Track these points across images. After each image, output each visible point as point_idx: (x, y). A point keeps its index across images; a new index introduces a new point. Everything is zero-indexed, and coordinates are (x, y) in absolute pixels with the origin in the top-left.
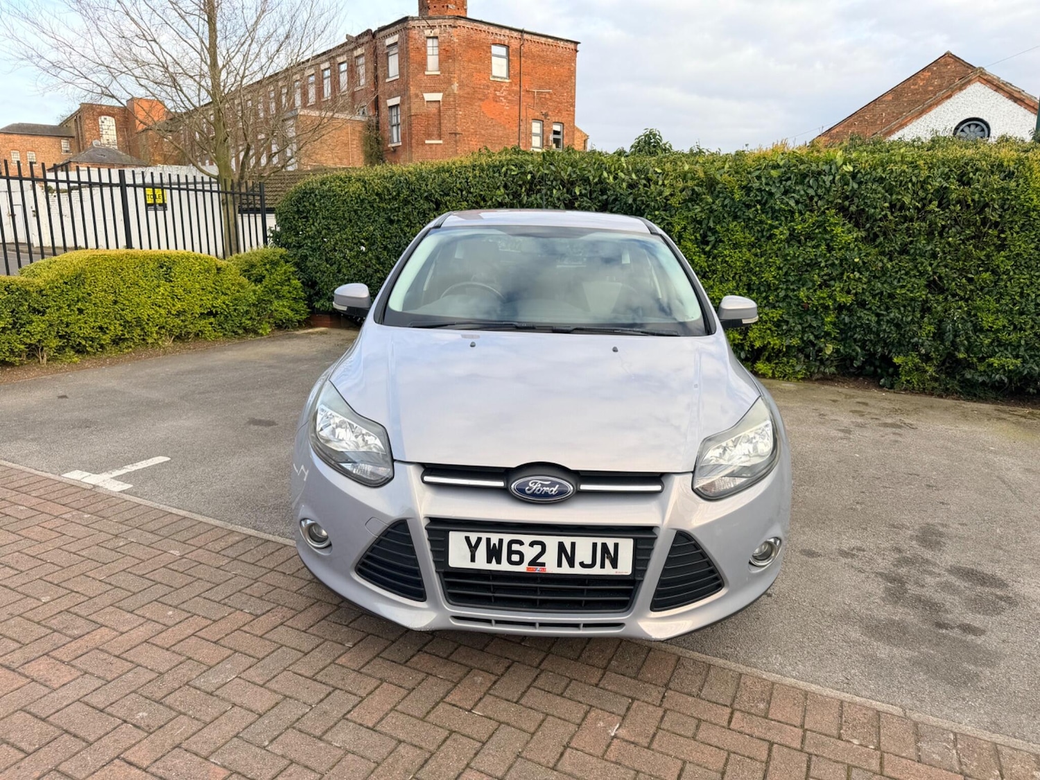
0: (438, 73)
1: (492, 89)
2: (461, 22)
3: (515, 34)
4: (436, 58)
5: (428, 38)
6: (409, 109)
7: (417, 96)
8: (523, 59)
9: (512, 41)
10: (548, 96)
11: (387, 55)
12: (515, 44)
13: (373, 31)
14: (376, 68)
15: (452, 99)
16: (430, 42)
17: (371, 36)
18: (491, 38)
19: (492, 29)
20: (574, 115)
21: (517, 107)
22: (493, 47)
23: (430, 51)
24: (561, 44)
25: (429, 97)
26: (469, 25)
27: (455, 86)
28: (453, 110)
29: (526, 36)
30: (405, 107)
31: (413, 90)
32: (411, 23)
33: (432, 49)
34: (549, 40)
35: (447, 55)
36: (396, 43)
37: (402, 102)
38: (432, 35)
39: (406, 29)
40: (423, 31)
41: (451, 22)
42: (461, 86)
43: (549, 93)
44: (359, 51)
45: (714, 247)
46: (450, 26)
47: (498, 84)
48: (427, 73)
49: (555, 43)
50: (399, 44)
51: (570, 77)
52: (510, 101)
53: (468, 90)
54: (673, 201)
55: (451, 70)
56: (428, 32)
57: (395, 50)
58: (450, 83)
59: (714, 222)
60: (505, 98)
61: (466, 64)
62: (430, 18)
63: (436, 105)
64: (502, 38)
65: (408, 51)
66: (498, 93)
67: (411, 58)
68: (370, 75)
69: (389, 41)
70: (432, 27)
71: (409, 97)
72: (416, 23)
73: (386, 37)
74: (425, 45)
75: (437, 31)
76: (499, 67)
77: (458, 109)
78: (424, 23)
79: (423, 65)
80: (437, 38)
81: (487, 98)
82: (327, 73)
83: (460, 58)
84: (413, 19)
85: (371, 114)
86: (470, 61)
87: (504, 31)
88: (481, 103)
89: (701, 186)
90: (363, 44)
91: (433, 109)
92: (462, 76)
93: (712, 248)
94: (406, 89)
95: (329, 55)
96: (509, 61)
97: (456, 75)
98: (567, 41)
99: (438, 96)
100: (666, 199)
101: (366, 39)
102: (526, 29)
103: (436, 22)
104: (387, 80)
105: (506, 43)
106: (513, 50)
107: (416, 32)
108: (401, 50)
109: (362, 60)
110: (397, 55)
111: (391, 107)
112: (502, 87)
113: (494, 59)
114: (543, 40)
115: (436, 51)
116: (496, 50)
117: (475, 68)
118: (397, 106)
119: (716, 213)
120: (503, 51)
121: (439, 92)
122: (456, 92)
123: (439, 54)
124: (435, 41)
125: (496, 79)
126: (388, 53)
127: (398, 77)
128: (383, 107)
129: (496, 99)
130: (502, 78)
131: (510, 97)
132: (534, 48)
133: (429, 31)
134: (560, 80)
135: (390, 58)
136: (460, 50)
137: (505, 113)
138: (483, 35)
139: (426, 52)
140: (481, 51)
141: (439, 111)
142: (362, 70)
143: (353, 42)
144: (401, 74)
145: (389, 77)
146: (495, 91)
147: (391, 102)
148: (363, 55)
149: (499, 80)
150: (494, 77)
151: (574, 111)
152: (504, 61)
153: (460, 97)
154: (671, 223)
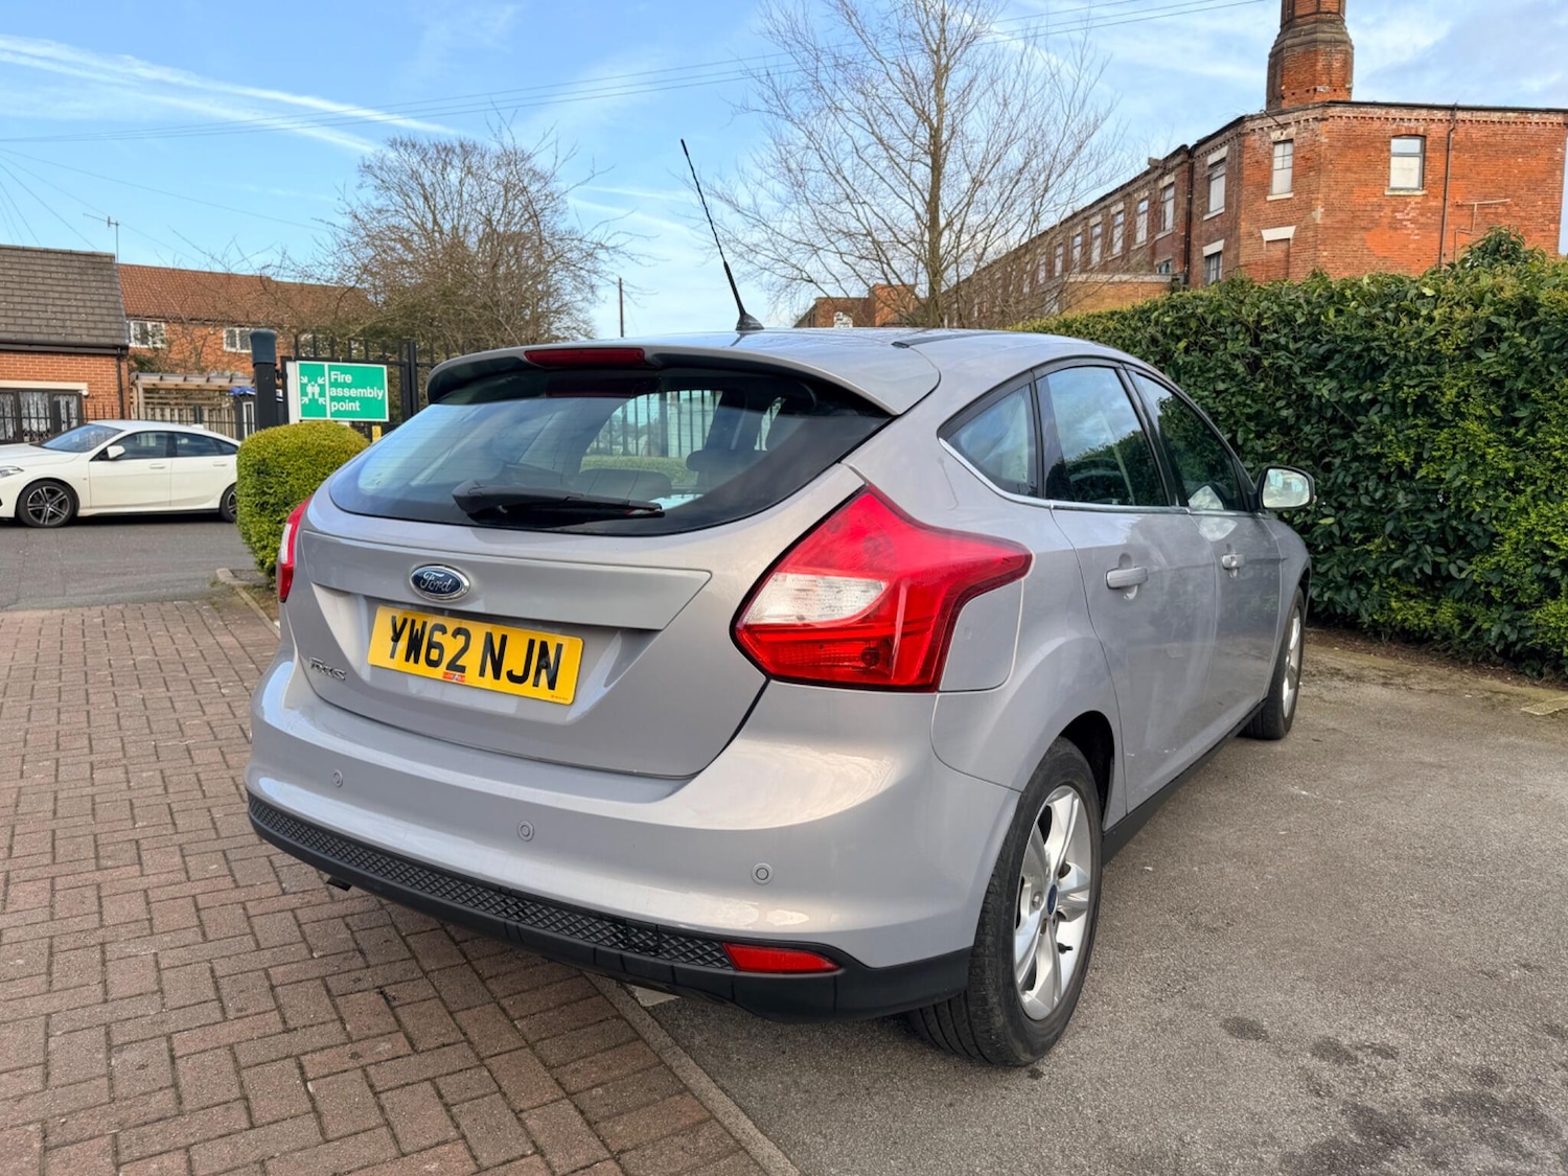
0: (1290, 195)
1: (1388, 211)
2: (1336, 111)
3: (1439, 115)
4: (1288, 173)
5: (1276, 143)
6: (1237, 257)
7: (1251, 235)
8: (1452, 154)
9: (1433, 126)
10: (1501, 210)
11: (1209, 179)
12: (1437, 131)
13: (1190, 146)
14: (1190, 202)
15: (1310, 234)
16: (1279, 150)
17: (1187, 156)
18: (1391, 127)
19: (1393, 112)
20: (1557, 237)
21: (1436, 235)
22: (1394, 142)
23: (1278, 163)
24: (1535, 118)
25: (1269, 234)
26: (1350, 112)
27: (1318, 214)
28: (1312, 251)
29: (1460, 115)
30: (1231, 255)
31: (1244, 227)
32: (1249, 125)
33: (1282, 159)
34: (1510, 114)
35: (1306, 166)
36: (1223, 160)
37: (1227, 247)
38: (1283, 138)
39: (1240, 135)
40: (1268, 135)
41: (1318, 113)
42: (1328, 212)
43: (1503, 204)
44: (1168, 180)
45: (1532, 431)
46: (1315, 119)
47: (1401, 200)
48: (1269, 198)
49: (1521, 117)
50: (1228, 159)
51: (1551, 173)
52: (1422, 226)
53: (1341, 216)
54: (1446, 347)
55: (1312, 188)
56: (1276, 135)
57: (1221, 170)
58: (1310, 208)
59: (1527, 382)
60: (1412, 221)
61: (1340, 175)
62: (1281, 113)
63: (1283, 246)
64: (1413, 124)
65: (1240, 169)
66: (1399, 216)
67: (1247, 176)
68: (1181, 212)
69: (1212, 158)
70: (1284, 126)
71: (1238, 239)
72: (1257, 124)
73: (1208, 153)
74: (1270, 155)
75: (1292, 131)
76: (1404, 172)
77: (1320, 247)
78: (1270, 122)
79: (1265, 186)
80: (1290, 141)
81: (1378, 225)
82: (1120, 219)
83: (1330, 167)
84: (1252, 118)
85: (1177, 270)
86: (1348, 169)
87: (1415, 113)
88: (1364, 234)
89: (1506, 315)
90: (1173, 169)
91: (1278, 252)
92: (1333, 195)
93: (1526, 434)
94: (1235, 226)
95: (1125, 191)
96: (1424, 159)
97: (1320, 196)
98: (1548, 111)
99: (1288, 232)
100: (1432, 341)
101: (1178, 160)
102: (1461, 103)
103: (1291, 118)
104: (1206, 217)
105: (1421, 131)
106: (1433, 142)
107: (1256, 137)
108: (1230, 169)
109: (1170, 193)
110: (1223, 178)
111: (1209, 258)
112: (1407, 204)
113: (1394, 161)
114: (1496, 116)
115: (1289, 162)
116: (1397, 145)
117: (1358, 180)
118: (1218, 254)
119: (1531, 365)
120: (1414, 145)
121: (1290, 224)
122: (1319, 221)
123: (1293, 167)
124: (1289, 146)
125: (1397, 193)
126: (1209, 176)
127: (1223, 210)
128: (1196, 258)
129: (1395, 225)
130: (1407, 189)
131: (1422, 220)
132: (1477, 134)
133: (1279, 132)
134: (1529, 180)
135: (1213, 184)
136: (1330, 154)
137: (1412, 246)
138: (1376, 124)
139: (1271, 165)
140: (1371, 151)
141: (1288, 255)
142: (1169, 208)
143: (1158, 168)
144: (1228, 205)
145: (1208, 212)
146: (1394, 211)
147: (1209, 250)
148: (1172, 184)
149: (1402, 193)
150: (1394, 189)
151: (1557, 230)
152: (1416, 163)
153: (1326, 228)
154: (1437, 388)
